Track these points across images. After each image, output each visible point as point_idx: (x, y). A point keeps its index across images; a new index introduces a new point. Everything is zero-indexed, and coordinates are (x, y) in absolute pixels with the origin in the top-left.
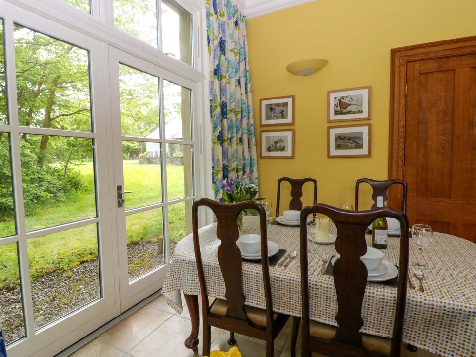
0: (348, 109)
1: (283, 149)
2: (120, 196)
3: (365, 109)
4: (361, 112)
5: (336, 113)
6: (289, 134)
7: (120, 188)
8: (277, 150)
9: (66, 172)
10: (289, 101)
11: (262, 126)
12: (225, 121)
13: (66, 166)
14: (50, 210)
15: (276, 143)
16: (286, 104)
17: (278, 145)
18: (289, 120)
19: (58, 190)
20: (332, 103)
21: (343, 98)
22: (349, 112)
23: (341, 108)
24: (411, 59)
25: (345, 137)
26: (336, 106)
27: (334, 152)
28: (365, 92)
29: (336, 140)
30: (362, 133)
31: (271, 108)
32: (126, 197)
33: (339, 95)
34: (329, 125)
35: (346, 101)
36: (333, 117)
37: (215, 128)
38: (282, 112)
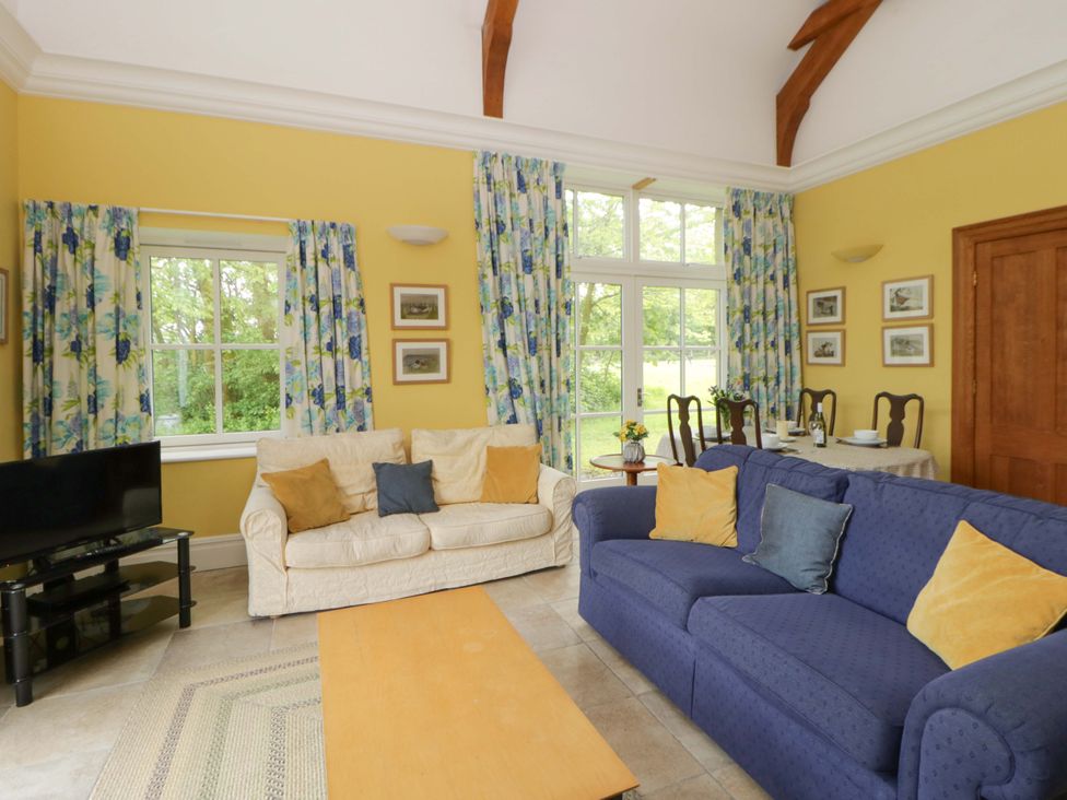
0: (906, 304)
1: (831, 354)
2: (640, 397)
3: (925, 303)
4: (921, 308)
5: (893, 309)
6: (838, 335)
7: (640, 391)
8: (826, 355)
9: (606, 379)
10: (838, 293)
11: (809, 325)
12: (747, 326)
13: (606, 370)
14: (587, 425)
15: (824, 346)
16: (835, 298)
17: (826, 349)
18: (838, 318)
19: (596, 401)
20: (888, 296)
21: (899, 290)
22: (907, 309)
23: (898, 302)
24: (981, 239)
25: (902, 341)
26: (892, 300)
27: (890, 360)
28: (925, 283)
29: (892, 345)
30: (921, 336)
31: (820, 303)
32: (644, 398)
33: (896, 286)
34: (884, 324)
35: (903, 294)
36: (889, 315)
37: (732, 335)
38: (831, 308)
